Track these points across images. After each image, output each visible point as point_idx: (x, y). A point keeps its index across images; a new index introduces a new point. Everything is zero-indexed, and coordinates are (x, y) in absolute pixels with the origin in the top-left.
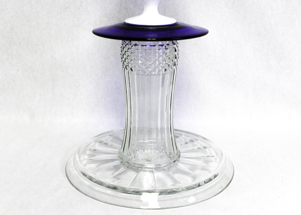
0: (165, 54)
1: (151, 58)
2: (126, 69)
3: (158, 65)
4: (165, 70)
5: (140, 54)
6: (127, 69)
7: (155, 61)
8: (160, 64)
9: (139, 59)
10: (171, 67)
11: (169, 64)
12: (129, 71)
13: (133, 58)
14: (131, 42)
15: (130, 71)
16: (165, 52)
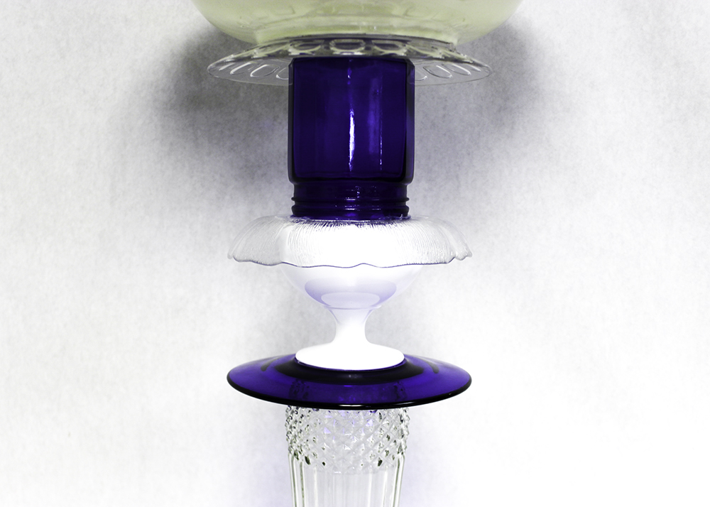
0: (379, 429)
1: (348, 438)
2: (295, 459)
3: (364, 454)
4: (380, 462)
5: (325, 430)
6: (298, 459)
7: (358, 445)
8: (368, 450)
9: (324, 441)
10: (391, 456)
11: (387, 449)
12: (301, 463)
13: (311, 438)
14: (297, 409)
15: (304, 463)
16: (380, 427)
